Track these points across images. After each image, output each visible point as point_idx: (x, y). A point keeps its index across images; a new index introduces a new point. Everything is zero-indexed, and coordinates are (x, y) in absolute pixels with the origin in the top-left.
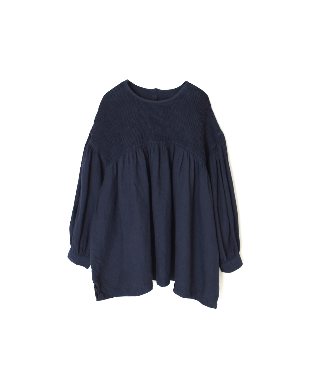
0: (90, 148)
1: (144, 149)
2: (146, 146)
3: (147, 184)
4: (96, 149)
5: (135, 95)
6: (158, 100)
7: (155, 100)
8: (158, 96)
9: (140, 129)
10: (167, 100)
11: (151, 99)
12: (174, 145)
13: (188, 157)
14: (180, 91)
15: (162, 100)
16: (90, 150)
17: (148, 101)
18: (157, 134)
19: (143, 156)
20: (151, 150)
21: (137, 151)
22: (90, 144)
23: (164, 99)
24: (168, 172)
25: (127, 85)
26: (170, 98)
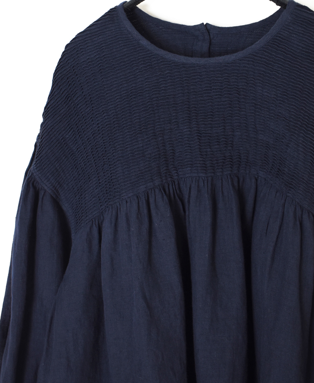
0: (31, 186)
1: (171, 191)
2: (179, 184)
3: (178, 290)
4: (46, 188)
5: (144, 42)
6: (210, 54)
7: (202, 56)
8: (210, 44)
9: (160, 138)
10: (236, 54)
11: (191, 54)
12: (257, 180)
13: (298, 223)
14: (273, 30)
15: (220, 54)
16: (31, 189)
17: (182, 59)
18: (209, 150)
19: (168, 213)
20: (189, 196)
21: (152, 200)
22: (32, 174)
23: (227, 53)
24: (237, 256)
25: (123, 15)
26: (243, 49)
